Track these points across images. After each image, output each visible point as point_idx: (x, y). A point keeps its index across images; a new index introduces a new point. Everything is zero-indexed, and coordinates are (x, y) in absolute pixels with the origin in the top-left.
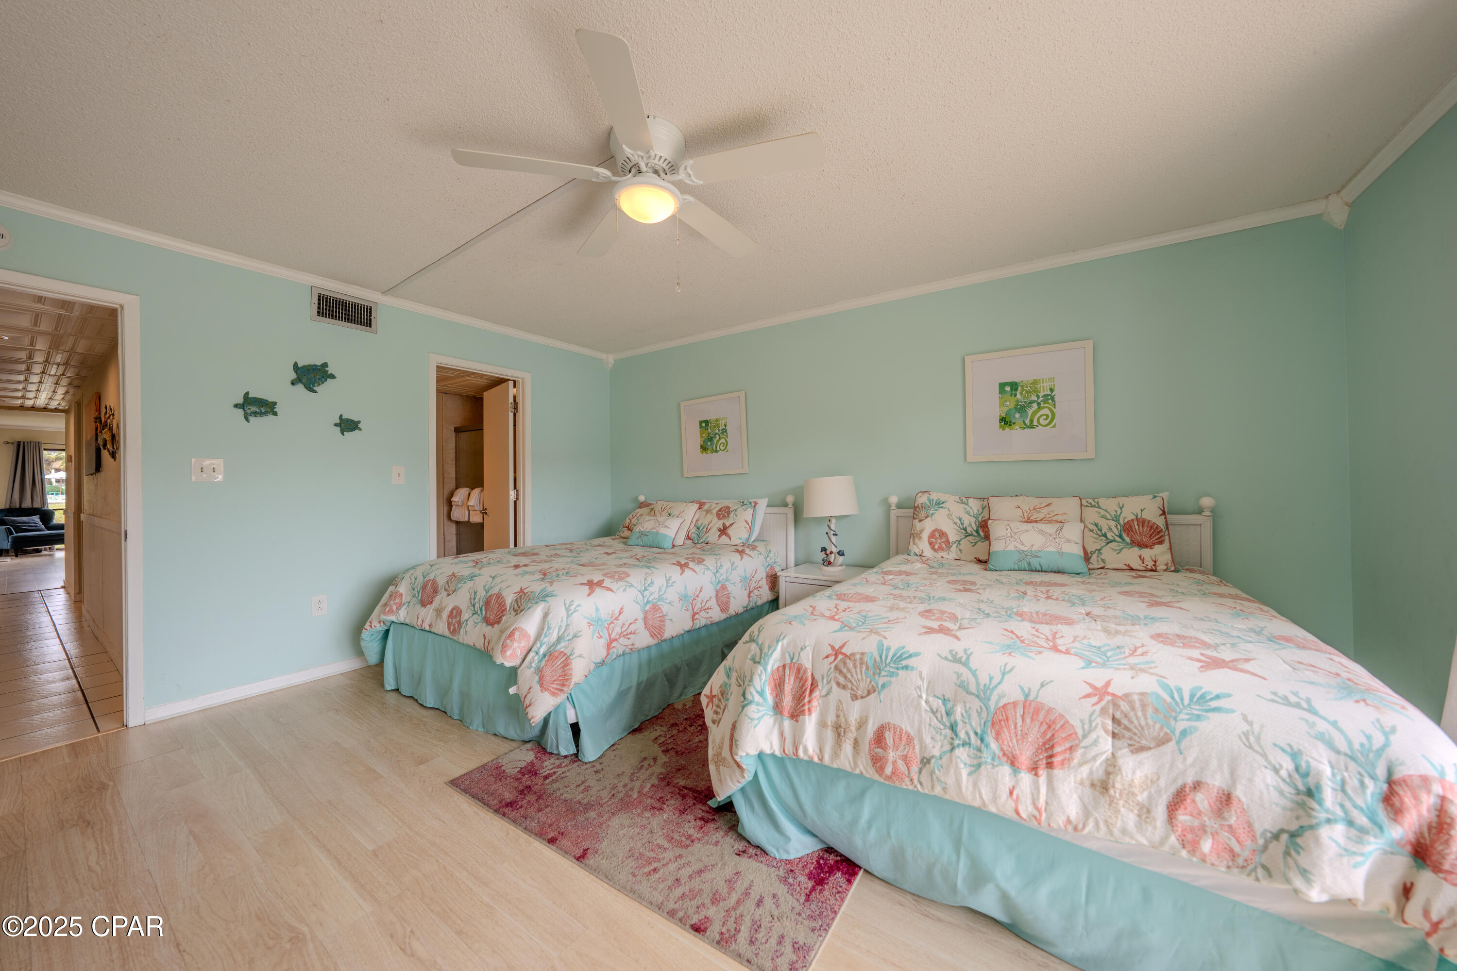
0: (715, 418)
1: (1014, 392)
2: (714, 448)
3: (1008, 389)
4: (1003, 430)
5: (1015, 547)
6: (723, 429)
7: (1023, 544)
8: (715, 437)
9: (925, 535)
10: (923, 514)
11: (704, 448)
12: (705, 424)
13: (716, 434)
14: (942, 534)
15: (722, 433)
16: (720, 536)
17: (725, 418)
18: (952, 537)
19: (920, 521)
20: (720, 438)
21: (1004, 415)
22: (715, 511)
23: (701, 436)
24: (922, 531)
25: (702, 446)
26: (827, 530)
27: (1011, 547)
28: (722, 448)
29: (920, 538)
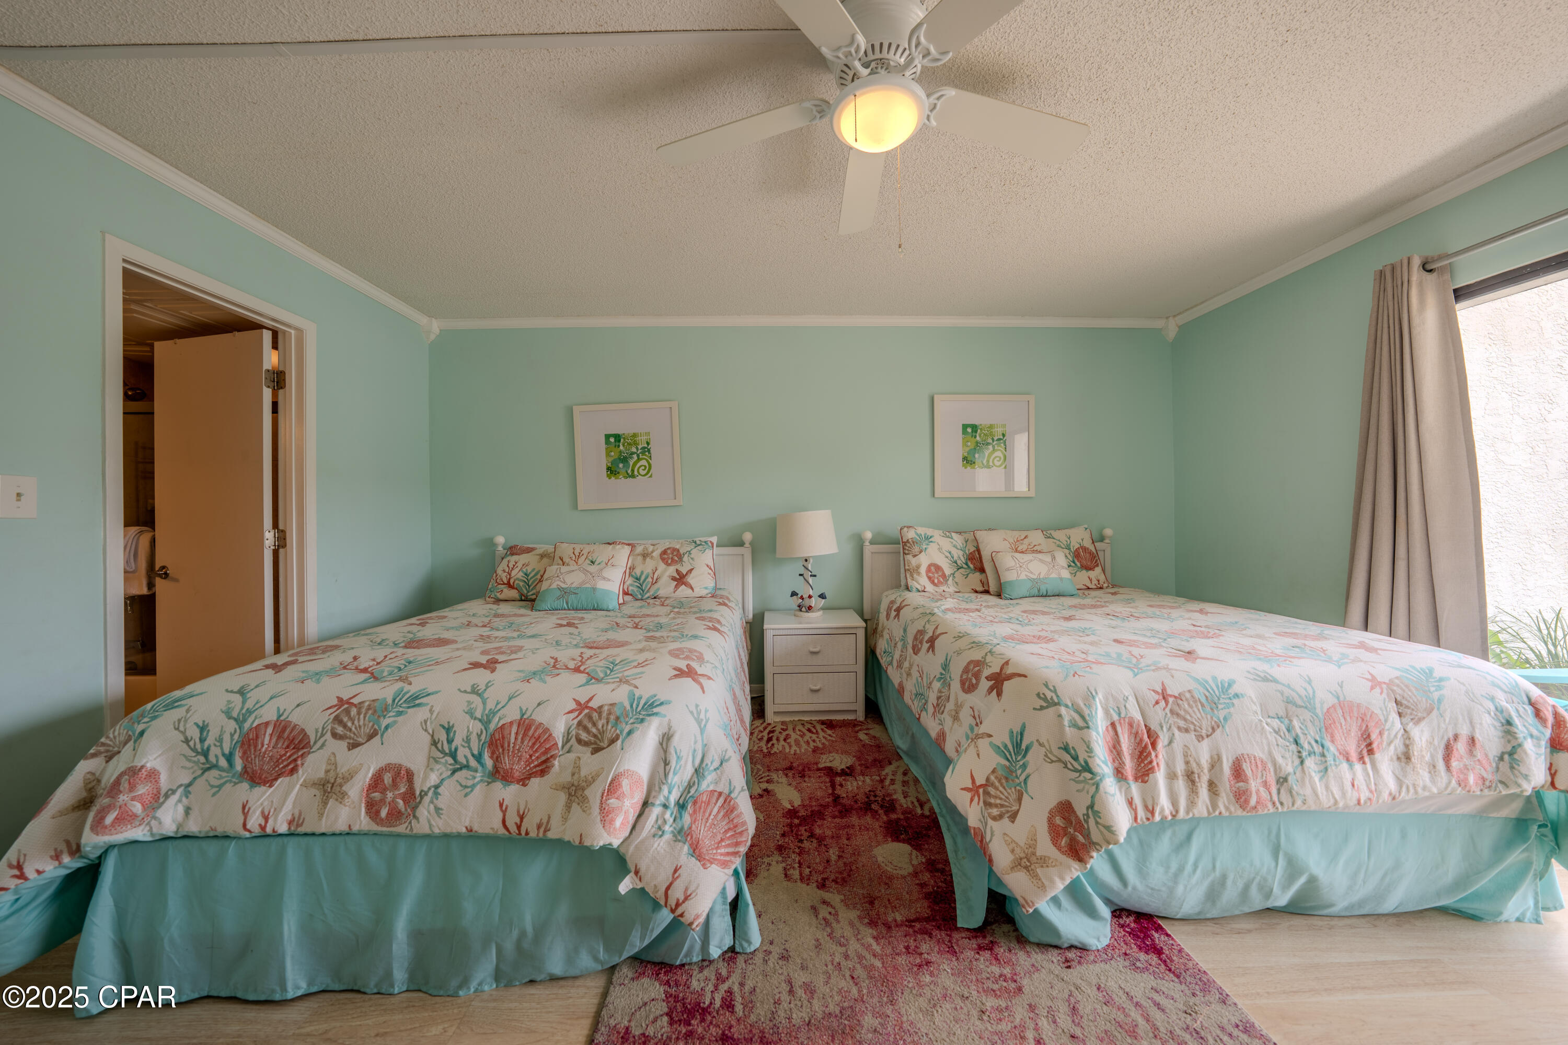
0: (632, 432)
1: (974, 434)
2: (629, 471)
3: (969, 430)
4: (966, 468)
5: (1026, 576)
6: (643, 448)
7: (1032, 573)
8: (631, 458)
9: (923, 570)
10: (916, 549)
11: (612, 471)
12: (613, 440)
13: (633, 453)
14: (938, 568)
15: (643, 453)
16: (677, 587)
17: (648, 434)
18: (948, 571)
19: (915, 556)
20: (639, 459)
21: (966, 454)
22: (656, 554)
23: (608, 455)
24: (918, 567)
25: (609, 469)
26: (802, 571)
27: (1023, 577)
28: (643, 472)
29: (919, 574)
